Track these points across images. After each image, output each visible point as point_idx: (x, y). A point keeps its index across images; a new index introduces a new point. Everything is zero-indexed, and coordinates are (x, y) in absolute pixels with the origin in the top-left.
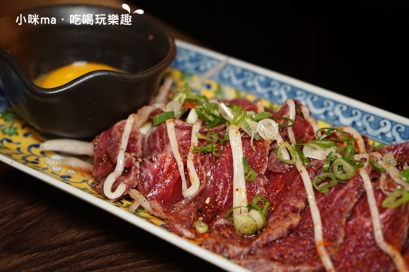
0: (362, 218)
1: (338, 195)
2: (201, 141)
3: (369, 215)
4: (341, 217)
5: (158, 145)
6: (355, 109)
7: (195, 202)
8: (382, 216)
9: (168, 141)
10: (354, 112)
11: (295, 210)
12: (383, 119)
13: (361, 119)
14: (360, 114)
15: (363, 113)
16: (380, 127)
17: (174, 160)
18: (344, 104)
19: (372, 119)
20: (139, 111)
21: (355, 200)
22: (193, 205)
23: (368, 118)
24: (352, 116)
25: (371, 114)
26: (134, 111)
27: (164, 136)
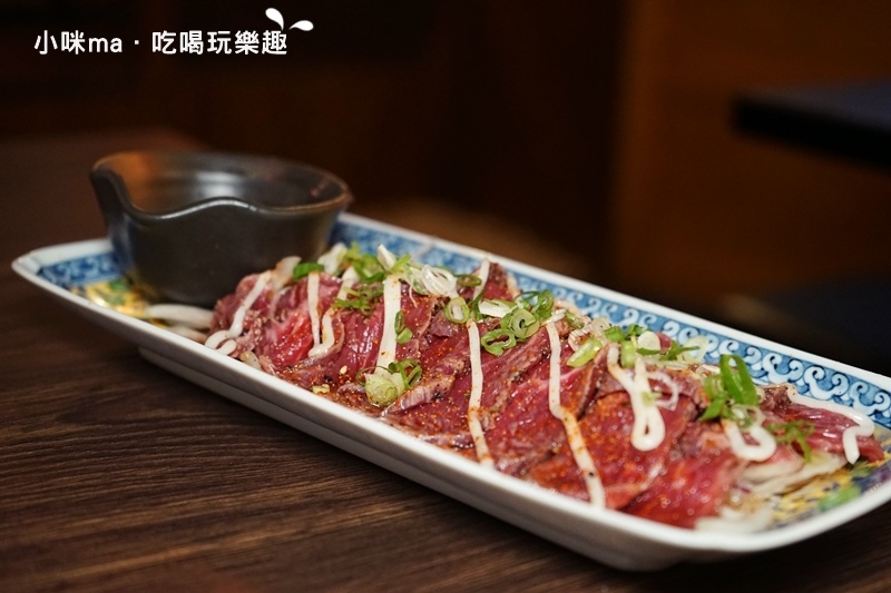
0: (538, 381)
1: (513, 357)
2: (350, 297)
3: (547, 377)
4: (508, 377)
5: (292, 301)
6: (593, 297)
7: (322, 366)
8: (566, 377)
9: (306, 296)
10: (591, 301)
11: (449, 371)
12: (629, 308)
13: (600, 310)
14: (599, 303)
15: (604, 301)
16: (622, 318)
17: (309, 320)
18: (578, 292)
19: (614, 309)
20: (279, 265)
21: (534, 359)
22: (319, 368)
23: (608, 308)
24: (587, 305)
25: (613, 303)
26: (272, 267)
27: (302, 291)
